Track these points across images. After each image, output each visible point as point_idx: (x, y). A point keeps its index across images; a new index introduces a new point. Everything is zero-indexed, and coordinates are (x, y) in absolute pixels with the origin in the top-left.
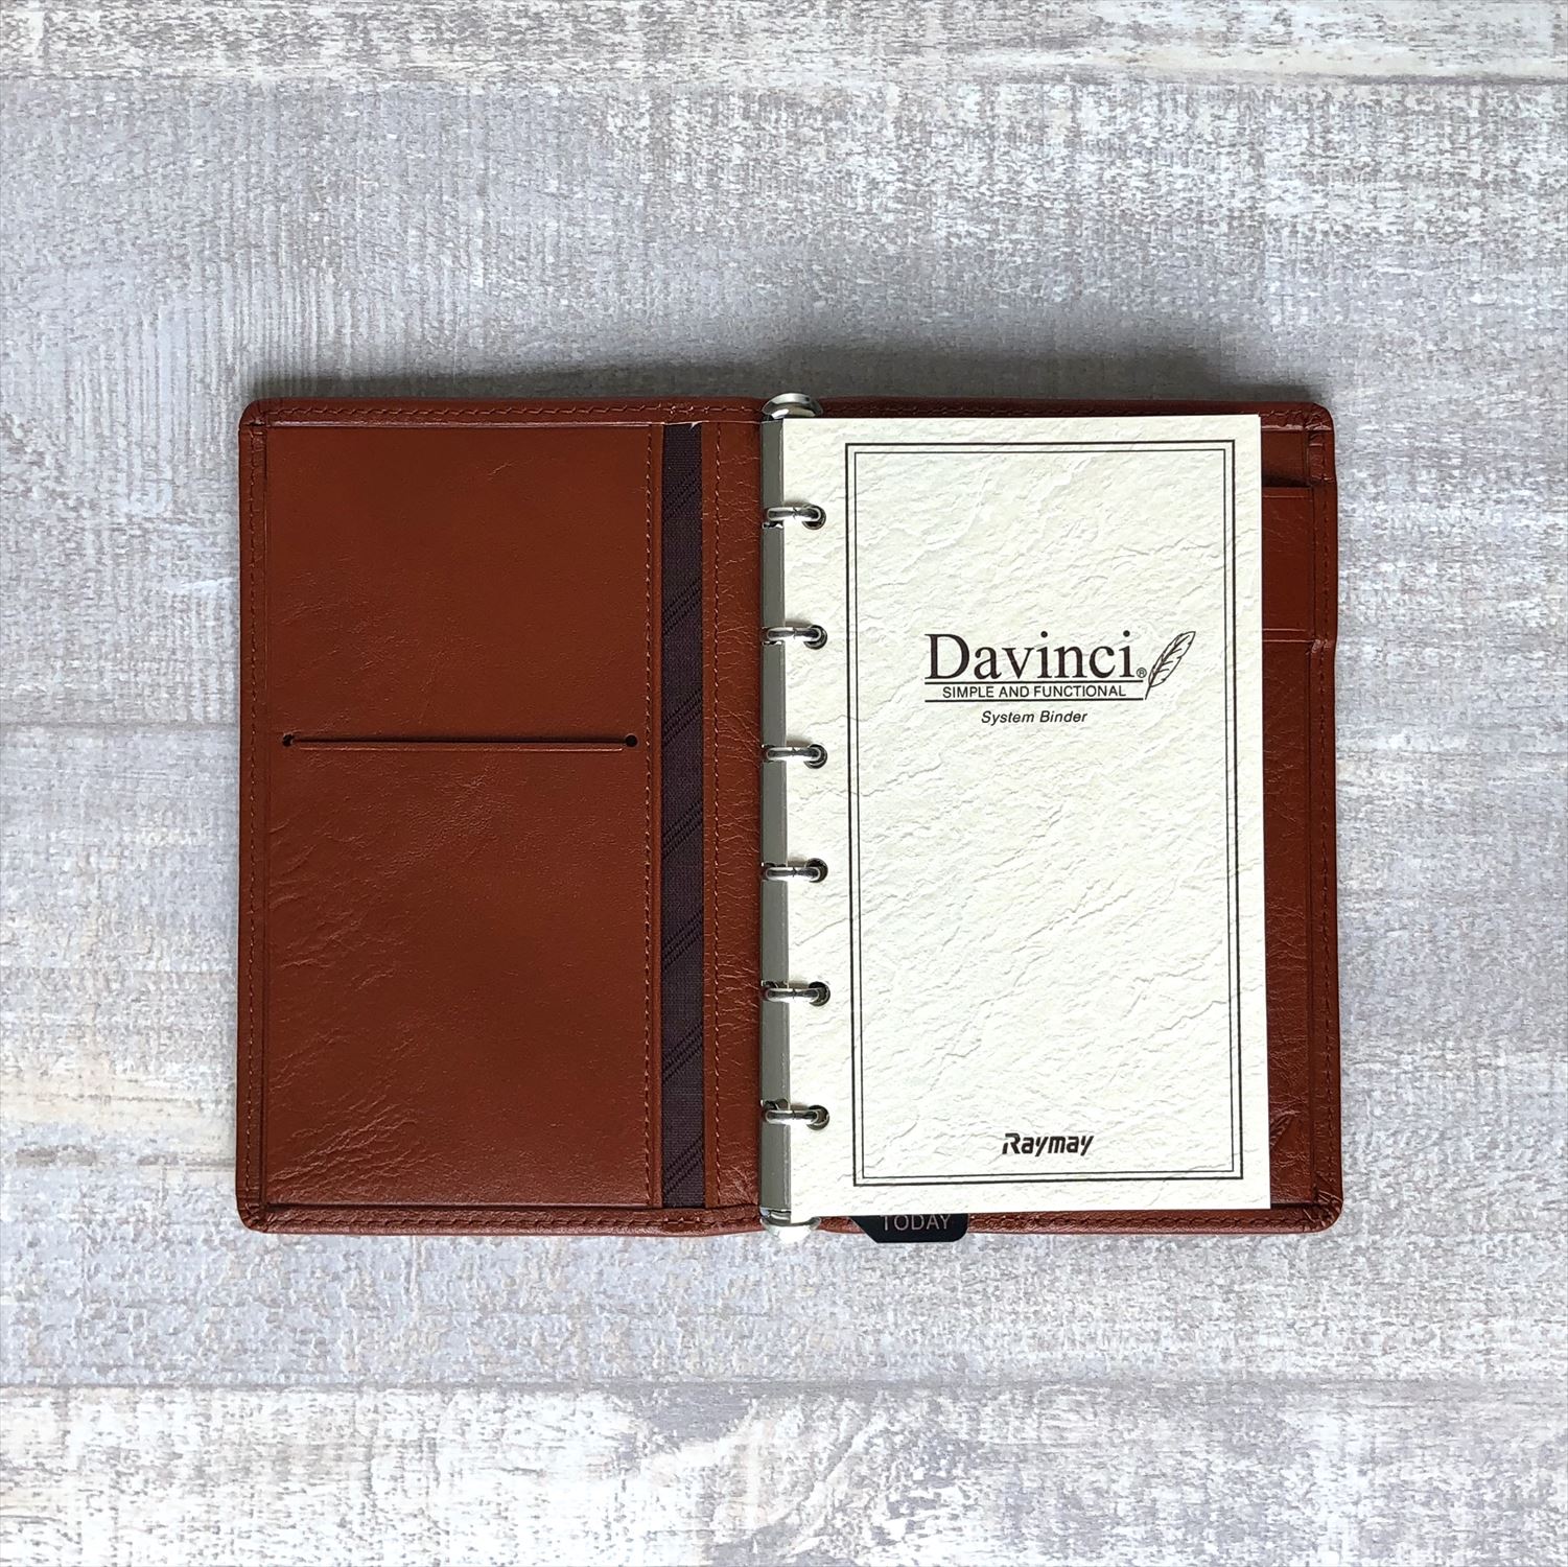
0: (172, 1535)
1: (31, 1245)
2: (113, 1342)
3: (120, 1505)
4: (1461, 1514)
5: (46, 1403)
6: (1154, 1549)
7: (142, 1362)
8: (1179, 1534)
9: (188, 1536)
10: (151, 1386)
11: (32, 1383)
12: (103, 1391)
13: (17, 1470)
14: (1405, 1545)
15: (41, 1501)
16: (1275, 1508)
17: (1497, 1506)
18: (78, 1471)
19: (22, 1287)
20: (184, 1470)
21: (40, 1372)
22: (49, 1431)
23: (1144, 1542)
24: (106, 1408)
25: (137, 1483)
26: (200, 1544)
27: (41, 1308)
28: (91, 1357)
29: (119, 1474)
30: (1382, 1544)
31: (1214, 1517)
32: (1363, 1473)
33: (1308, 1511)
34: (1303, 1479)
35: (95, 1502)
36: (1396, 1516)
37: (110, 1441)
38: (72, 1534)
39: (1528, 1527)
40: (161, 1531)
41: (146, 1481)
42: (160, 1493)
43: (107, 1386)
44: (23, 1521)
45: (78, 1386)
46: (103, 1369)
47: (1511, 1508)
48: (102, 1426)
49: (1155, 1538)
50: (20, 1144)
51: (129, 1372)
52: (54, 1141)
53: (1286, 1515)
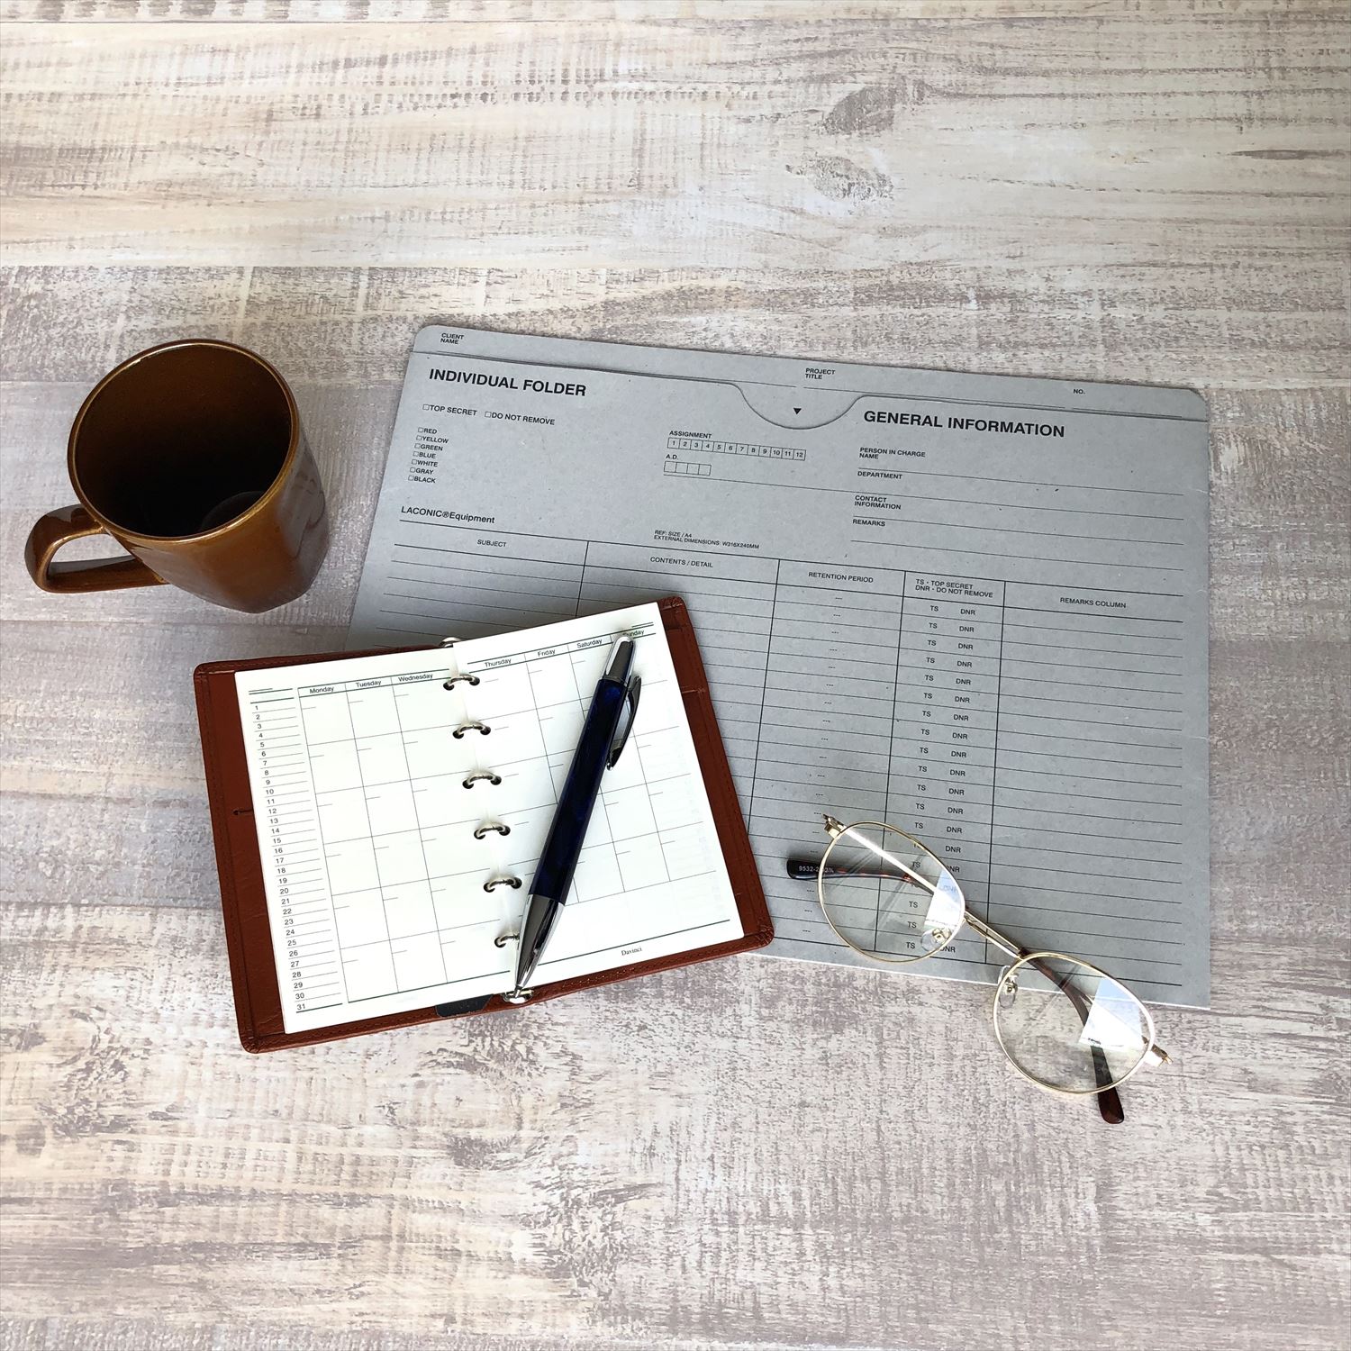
0: (194, 978)
1: (153, 842)
2: (182, 887)
3: (174, 963)
4: (809, 987)
5: (147, 914)
6: (660, 1000)
7: (194, 896)
8: (673, 993)
9: (202, 979)
10: (197, 908)
11: (142, 905)
12: (173, 909)
13: (129, 945)
14: (782, 1003)
15: (137, 960)
16: (719, 982)
17: (828, 985)
18: (157, 946)
19: (145, 861)
20: (205, 946)
21: (147, 900)
22: (146, 928)
23: (654, 997)
24: (174, 918)
25: (182, 953)
26: (207, 982)
27: (153, 871)
28: (171, 894)
29: (175, 948)
30: (771, 1002)
31: (690, 985)
32: (762, 966)
33: (735, 984)
34: (733, 968)
35: (162, 961)
36: (779, 988)
37: (174, 933)
38: (149, 976)
39: (843, 996)
40: (190, 976)
41: (187, 952)
42: (193, 958)
43: (176, 907)
44: (128, 969)
45: (163, 907)
46: (175, 900)
47: (834, 986)
48: (172, 925)
49: (660, 995)
50: (155, 799)
51: (187, 901)
52: (171, 797)
53: (724, 986)
